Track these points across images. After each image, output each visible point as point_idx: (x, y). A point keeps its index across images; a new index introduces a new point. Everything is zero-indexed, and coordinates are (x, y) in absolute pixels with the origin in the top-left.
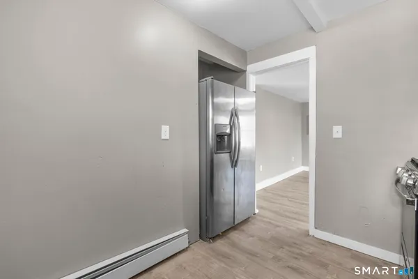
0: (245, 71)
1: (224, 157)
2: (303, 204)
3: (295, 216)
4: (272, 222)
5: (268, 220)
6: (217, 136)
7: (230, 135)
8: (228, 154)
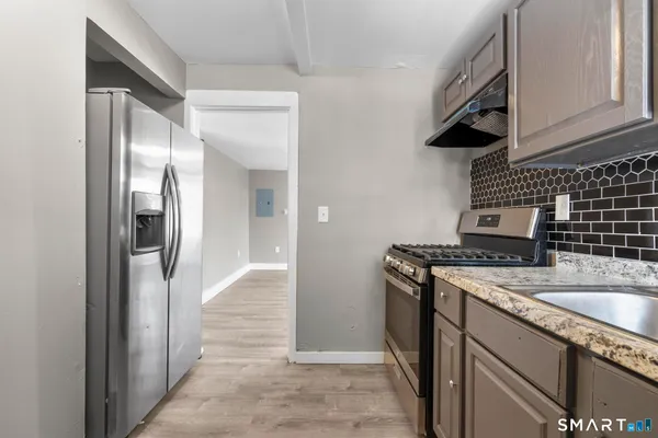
0: (182, 99)
1: (149, 259)
2: (266, 320)
3: (262, 341)
4: (230, 361)
5: (224, 361)
6: (139, 217)
7: (162, 216)
8: (158, 253)
